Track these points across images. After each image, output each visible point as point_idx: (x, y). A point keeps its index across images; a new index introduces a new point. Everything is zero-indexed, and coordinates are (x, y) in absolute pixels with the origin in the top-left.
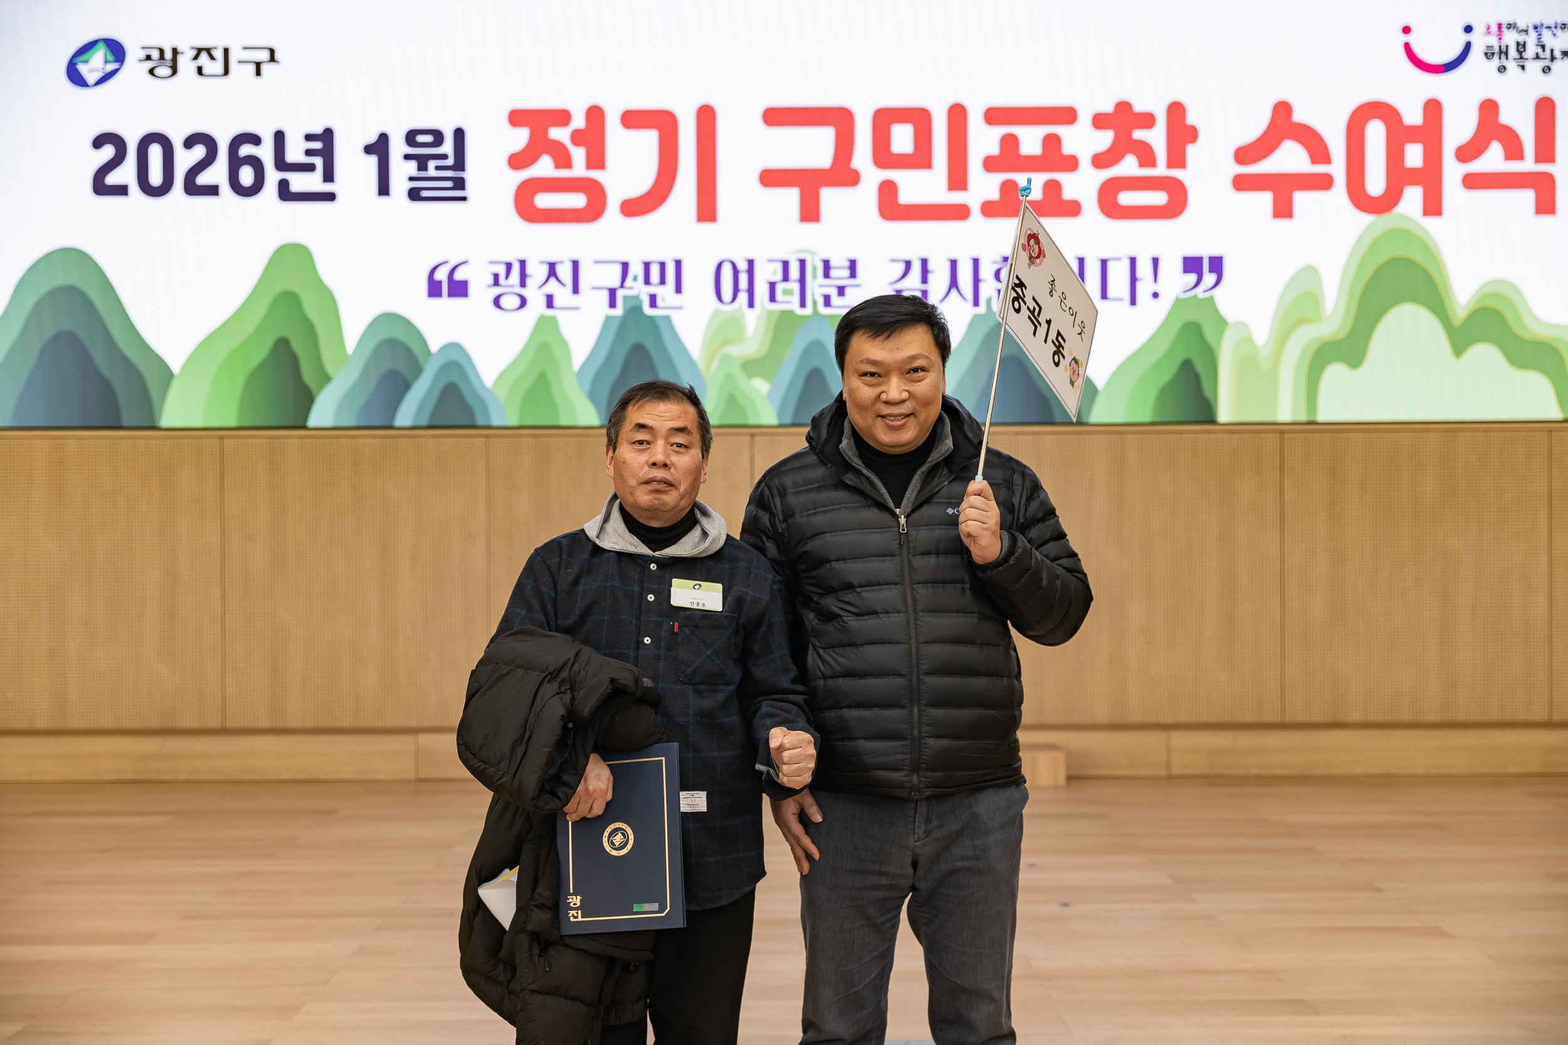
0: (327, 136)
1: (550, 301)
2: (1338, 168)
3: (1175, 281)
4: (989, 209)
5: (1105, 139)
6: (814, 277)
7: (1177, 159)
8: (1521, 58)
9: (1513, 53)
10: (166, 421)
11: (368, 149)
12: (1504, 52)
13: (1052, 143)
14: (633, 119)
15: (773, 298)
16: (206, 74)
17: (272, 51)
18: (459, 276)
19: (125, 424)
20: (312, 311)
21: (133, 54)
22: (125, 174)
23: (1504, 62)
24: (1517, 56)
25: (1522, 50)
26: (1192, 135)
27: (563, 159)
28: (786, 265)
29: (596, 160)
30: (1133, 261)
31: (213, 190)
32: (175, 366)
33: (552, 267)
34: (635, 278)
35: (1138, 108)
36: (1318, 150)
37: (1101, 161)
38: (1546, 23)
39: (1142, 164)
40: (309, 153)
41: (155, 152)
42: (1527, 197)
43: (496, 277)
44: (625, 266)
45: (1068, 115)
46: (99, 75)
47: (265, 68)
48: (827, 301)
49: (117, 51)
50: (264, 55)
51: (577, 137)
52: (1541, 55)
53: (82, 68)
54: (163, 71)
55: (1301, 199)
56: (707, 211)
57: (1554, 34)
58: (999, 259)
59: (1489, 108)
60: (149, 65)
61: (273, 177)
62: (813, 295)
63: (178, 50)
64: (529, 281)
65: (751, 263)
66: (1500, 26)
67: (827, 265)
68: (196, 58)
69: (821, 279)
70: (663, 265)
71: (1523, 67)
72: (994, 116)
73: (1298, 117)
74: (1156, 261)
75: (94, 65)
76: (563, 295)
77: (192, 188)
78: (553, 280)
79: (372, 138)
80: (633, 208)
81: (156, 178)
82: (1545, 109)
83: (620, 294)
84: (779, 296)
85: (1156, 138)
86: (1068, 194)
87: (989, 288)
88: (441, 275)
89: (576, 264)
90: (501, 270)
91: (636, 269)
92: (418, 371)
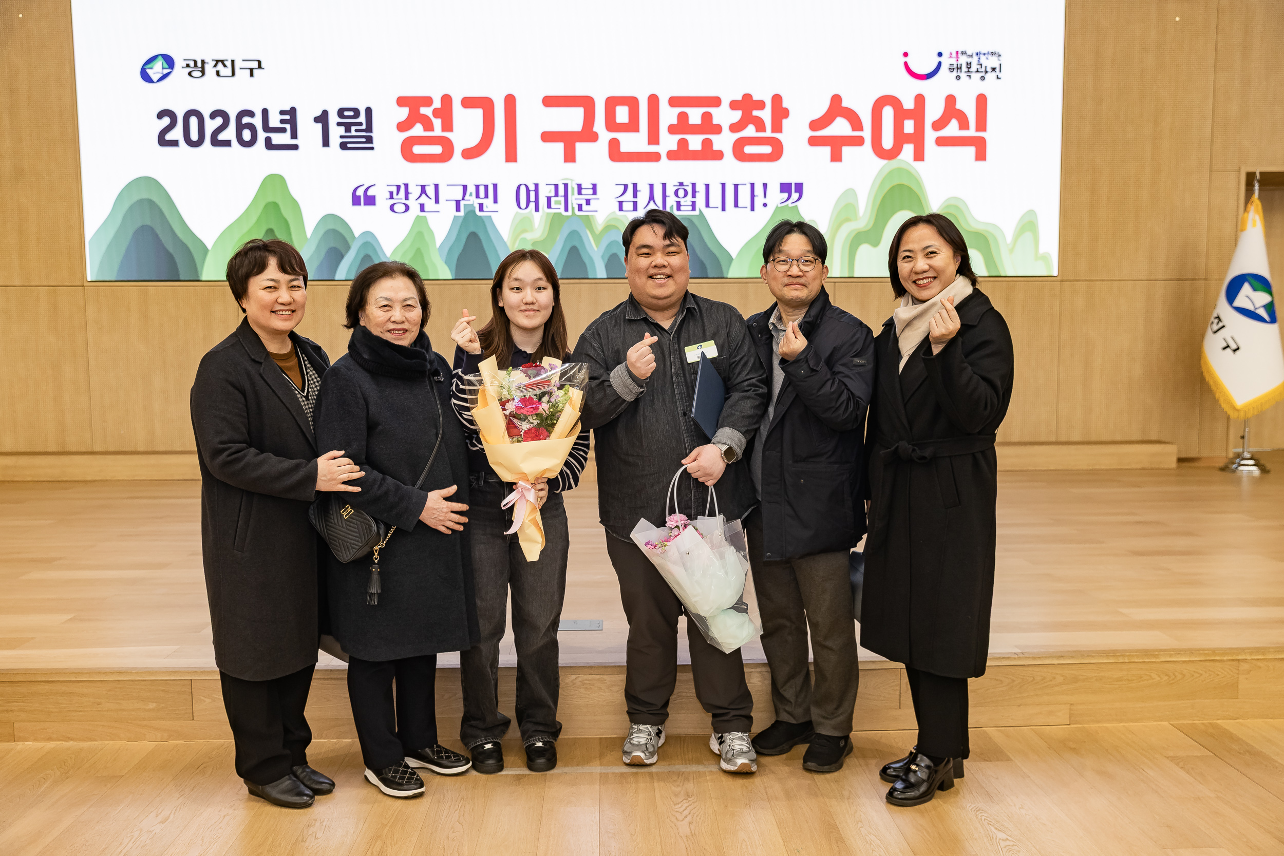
0: (292, 112)
1: (422, 208)
2: (867, 133)
3: (776, 197)
4: (672, 155)
5: (737, 115)
6: (573, 194)
7: (777, 127)
8: (969, 71)
9: (964, 69)
10: (205, 276)
11: (317, 120)
12: (959, 68)
13: (707, 117)
14: (468, 103)
15: (549, 206)
16: (221, 75)
17: (259, 62)
18: (370, 193)
19: (182, 279)
20: (287, 213)
21: (179, 63)
22: (177, 134)
23: (959, 74)
24: (967, 70)
25: (968, 67)
26: (785, 113)
27: (429, 126)
28: (556, 186)
29: (448, 126)
30: (752, 185)
31: (227, 143)
32: (209, 246)
33: (423, 188)
34: (471, 194)
35: (755, 98)
36: (856, 123)
37: (734, 128)
38: (983, 52)
39: (757, 131)
40: (282, 121)
41: (194, 121)
42: (971, 151)
43: (391, 193)
44: (465, 187)
45: (715, 102)
46: (160, 75)
47: (255, 72)
48: (580, 207)
49: (169, 61)
50: (255, 65)
51: (436, 113)
52: (979, 70)
53: (149, 71)
54: (197, 74)
55: (846, 151)
56: (511, 155)
57: (987, 58)
58: (678, 184)
59: (950, 100)
60: (189, 70)
61: (262, 135)
62: (572, 204)
63: (206, 61)
64: (410, 195)
65: (537, 186)
66: (957, 52)
67: (579, 186)
68: (215, 66)
69: (577, 196)
70: (486, 187)
71: (970, 76)
72: (674, 102)
73: (844, 104)
74: (765, 186)
75: (156, 70)
76: (430, 204)
77: (215, 142)
78: (424, 195)
79: (319, 113)
80: (469, 154)
81: (194, 136)
82: (982, 101)
83: (462, 203)
84: (553, 205)
85: (766, 115)
86: (715, 147)
87: (671, 201)
88: (360, 192)
89: (436, 186)
90: (394, 189)
91: (471, 189)
92: (348, 248)
